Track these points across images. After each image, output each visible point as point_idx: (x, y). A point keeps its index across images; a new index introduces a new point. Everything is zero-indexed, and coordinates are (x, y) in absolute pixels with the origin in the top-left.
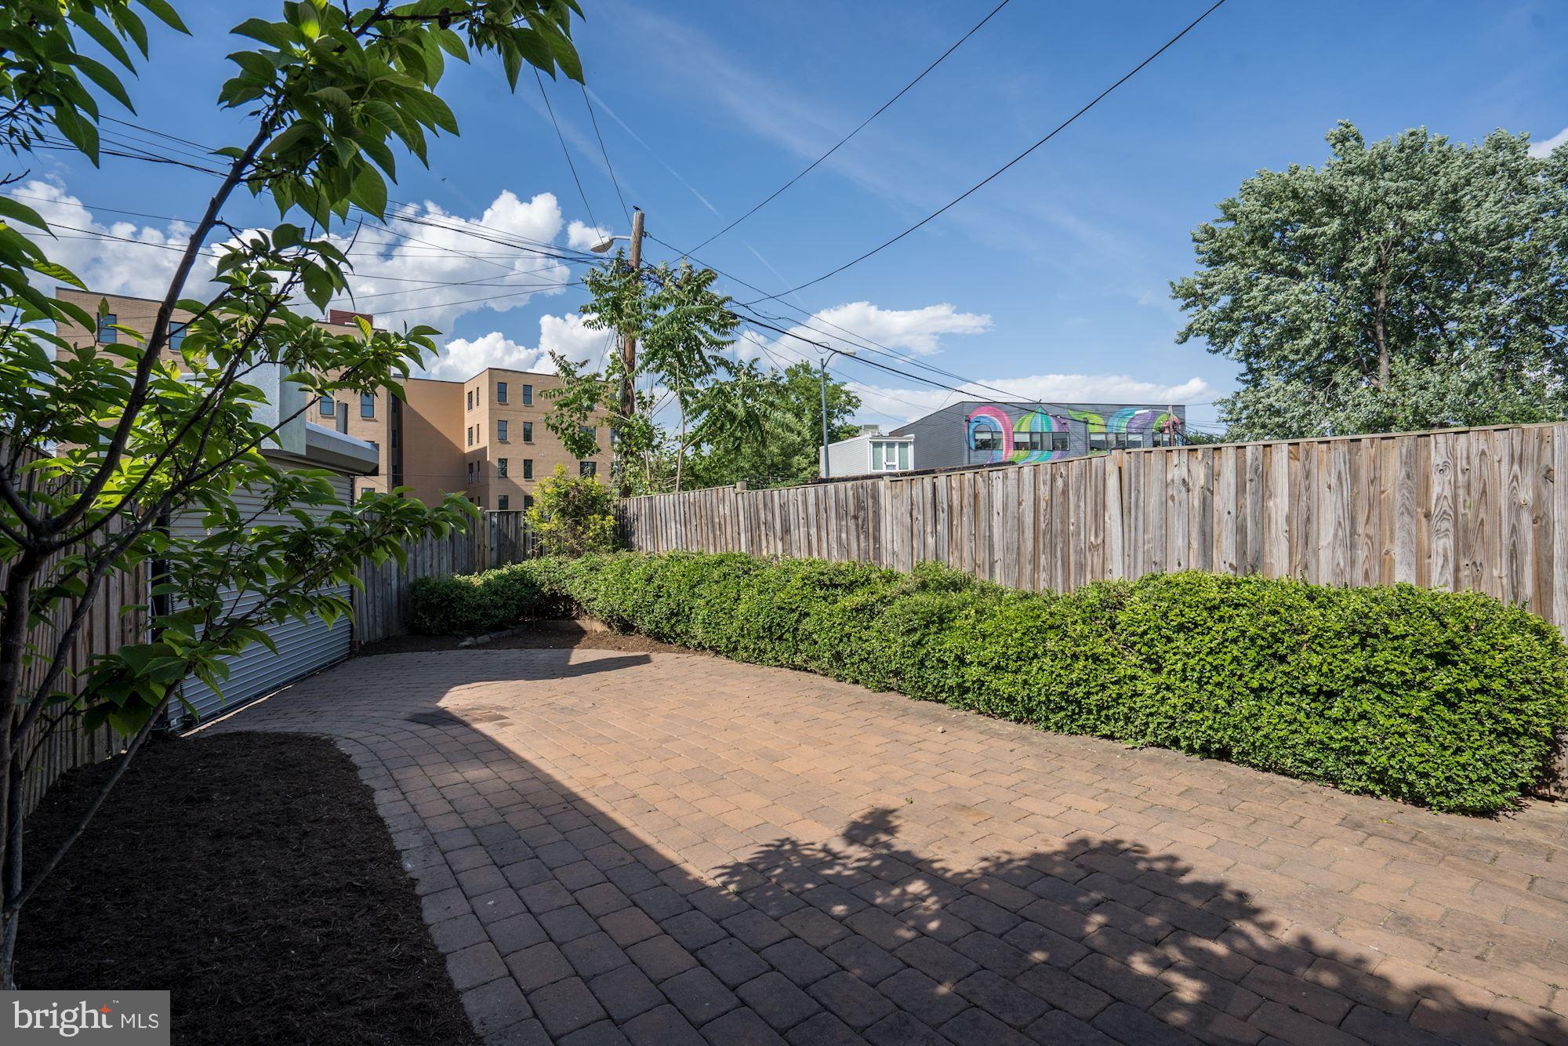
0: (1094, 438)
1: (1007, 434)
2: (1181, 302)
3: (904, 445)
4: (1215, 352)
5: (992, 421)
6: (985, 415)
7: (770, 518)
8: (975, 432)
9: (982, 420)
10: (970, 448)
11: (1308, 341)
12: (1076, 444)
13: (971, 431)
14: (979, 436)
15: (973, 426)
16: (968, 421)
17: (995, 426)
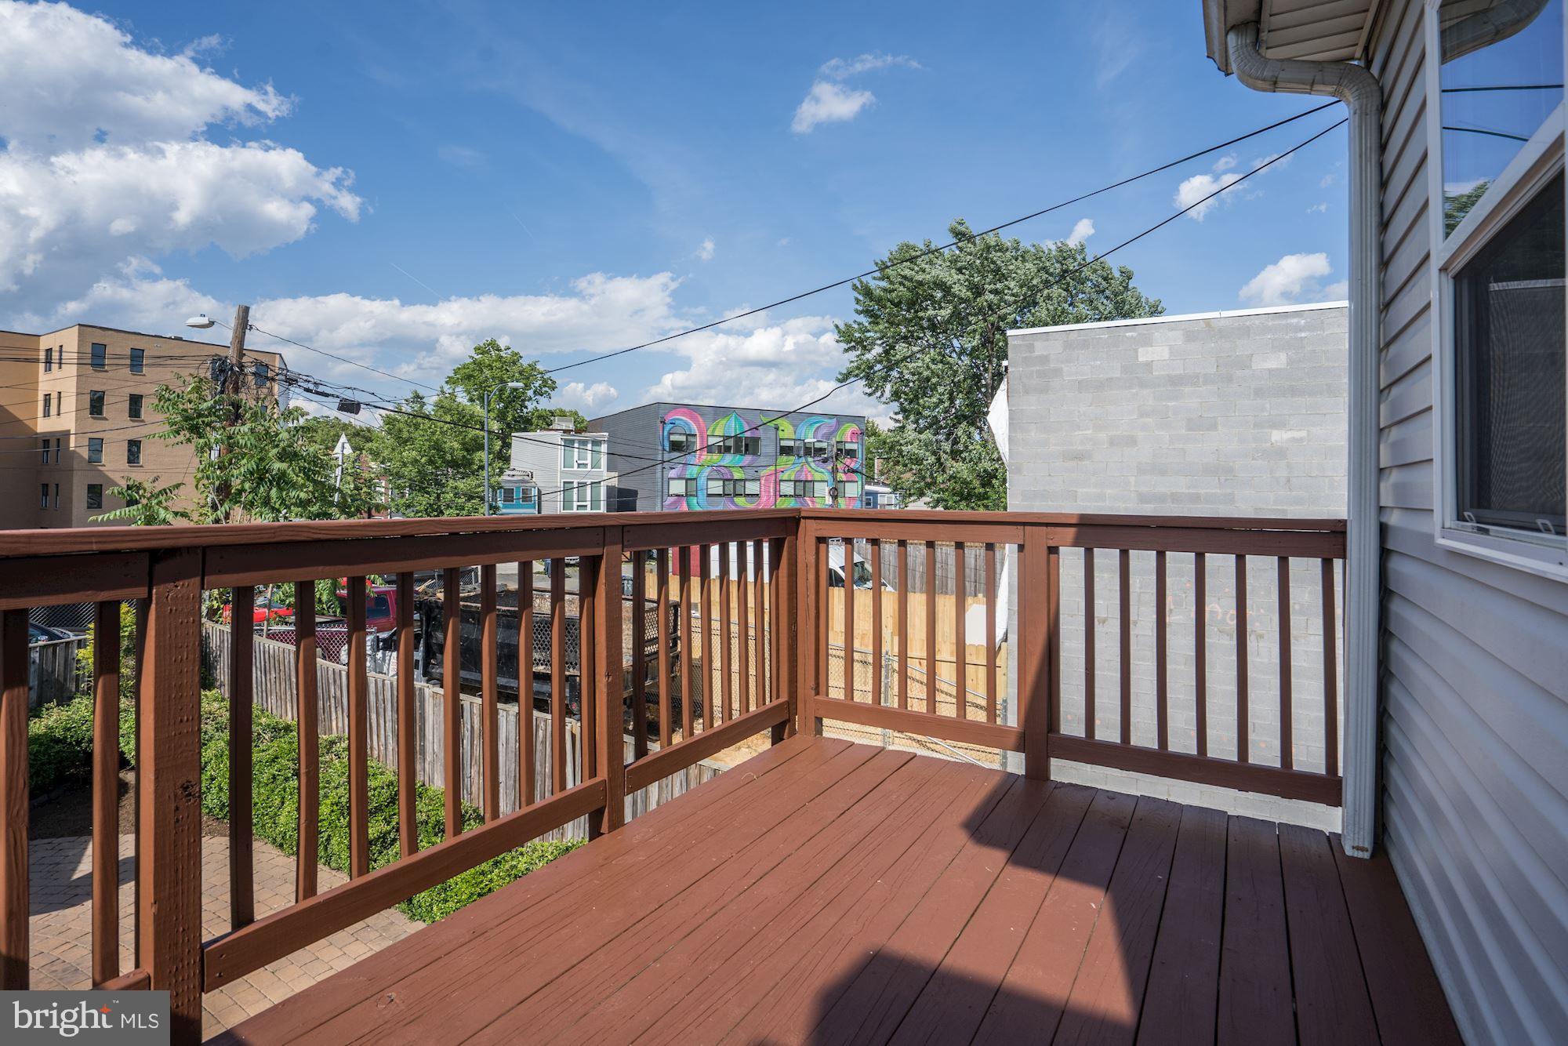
0: (783, 443)
1: (702, 437)
2: (844, 346)
3: (596, 443)
4: (870, 395)
5: (686, 423)
6: (682, 418)
7: (338, 693)
8: (670, 434)
9: (677, 422)
10: (664, 450)
11: (934, 400)
12: (767, 447)
13: (666, 433)
14: (673, 438)
15: (668, 427)
16: (663, 422)
17: (690, 429)
